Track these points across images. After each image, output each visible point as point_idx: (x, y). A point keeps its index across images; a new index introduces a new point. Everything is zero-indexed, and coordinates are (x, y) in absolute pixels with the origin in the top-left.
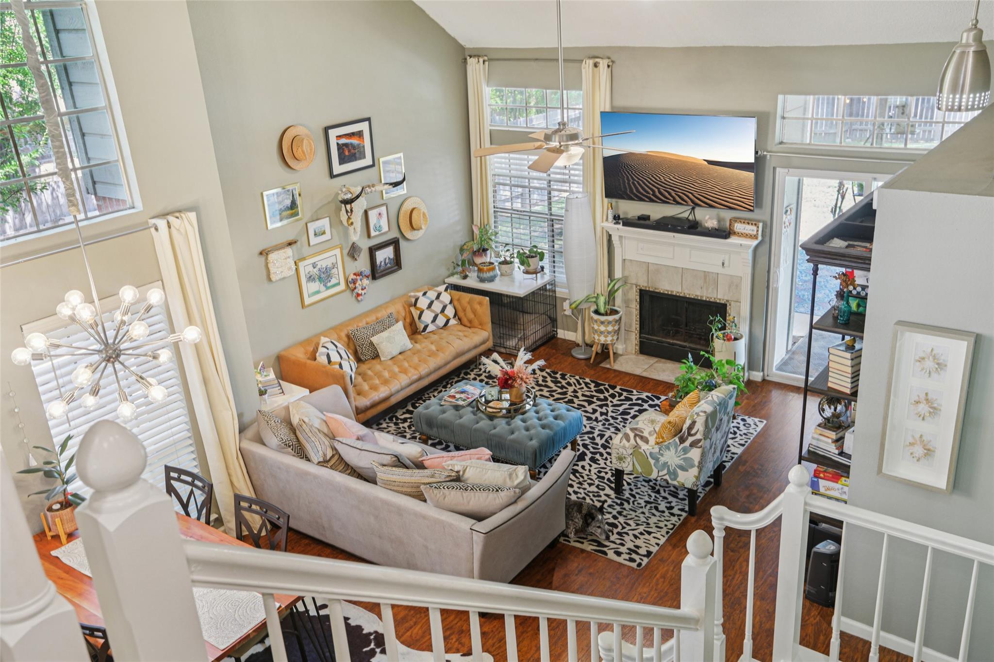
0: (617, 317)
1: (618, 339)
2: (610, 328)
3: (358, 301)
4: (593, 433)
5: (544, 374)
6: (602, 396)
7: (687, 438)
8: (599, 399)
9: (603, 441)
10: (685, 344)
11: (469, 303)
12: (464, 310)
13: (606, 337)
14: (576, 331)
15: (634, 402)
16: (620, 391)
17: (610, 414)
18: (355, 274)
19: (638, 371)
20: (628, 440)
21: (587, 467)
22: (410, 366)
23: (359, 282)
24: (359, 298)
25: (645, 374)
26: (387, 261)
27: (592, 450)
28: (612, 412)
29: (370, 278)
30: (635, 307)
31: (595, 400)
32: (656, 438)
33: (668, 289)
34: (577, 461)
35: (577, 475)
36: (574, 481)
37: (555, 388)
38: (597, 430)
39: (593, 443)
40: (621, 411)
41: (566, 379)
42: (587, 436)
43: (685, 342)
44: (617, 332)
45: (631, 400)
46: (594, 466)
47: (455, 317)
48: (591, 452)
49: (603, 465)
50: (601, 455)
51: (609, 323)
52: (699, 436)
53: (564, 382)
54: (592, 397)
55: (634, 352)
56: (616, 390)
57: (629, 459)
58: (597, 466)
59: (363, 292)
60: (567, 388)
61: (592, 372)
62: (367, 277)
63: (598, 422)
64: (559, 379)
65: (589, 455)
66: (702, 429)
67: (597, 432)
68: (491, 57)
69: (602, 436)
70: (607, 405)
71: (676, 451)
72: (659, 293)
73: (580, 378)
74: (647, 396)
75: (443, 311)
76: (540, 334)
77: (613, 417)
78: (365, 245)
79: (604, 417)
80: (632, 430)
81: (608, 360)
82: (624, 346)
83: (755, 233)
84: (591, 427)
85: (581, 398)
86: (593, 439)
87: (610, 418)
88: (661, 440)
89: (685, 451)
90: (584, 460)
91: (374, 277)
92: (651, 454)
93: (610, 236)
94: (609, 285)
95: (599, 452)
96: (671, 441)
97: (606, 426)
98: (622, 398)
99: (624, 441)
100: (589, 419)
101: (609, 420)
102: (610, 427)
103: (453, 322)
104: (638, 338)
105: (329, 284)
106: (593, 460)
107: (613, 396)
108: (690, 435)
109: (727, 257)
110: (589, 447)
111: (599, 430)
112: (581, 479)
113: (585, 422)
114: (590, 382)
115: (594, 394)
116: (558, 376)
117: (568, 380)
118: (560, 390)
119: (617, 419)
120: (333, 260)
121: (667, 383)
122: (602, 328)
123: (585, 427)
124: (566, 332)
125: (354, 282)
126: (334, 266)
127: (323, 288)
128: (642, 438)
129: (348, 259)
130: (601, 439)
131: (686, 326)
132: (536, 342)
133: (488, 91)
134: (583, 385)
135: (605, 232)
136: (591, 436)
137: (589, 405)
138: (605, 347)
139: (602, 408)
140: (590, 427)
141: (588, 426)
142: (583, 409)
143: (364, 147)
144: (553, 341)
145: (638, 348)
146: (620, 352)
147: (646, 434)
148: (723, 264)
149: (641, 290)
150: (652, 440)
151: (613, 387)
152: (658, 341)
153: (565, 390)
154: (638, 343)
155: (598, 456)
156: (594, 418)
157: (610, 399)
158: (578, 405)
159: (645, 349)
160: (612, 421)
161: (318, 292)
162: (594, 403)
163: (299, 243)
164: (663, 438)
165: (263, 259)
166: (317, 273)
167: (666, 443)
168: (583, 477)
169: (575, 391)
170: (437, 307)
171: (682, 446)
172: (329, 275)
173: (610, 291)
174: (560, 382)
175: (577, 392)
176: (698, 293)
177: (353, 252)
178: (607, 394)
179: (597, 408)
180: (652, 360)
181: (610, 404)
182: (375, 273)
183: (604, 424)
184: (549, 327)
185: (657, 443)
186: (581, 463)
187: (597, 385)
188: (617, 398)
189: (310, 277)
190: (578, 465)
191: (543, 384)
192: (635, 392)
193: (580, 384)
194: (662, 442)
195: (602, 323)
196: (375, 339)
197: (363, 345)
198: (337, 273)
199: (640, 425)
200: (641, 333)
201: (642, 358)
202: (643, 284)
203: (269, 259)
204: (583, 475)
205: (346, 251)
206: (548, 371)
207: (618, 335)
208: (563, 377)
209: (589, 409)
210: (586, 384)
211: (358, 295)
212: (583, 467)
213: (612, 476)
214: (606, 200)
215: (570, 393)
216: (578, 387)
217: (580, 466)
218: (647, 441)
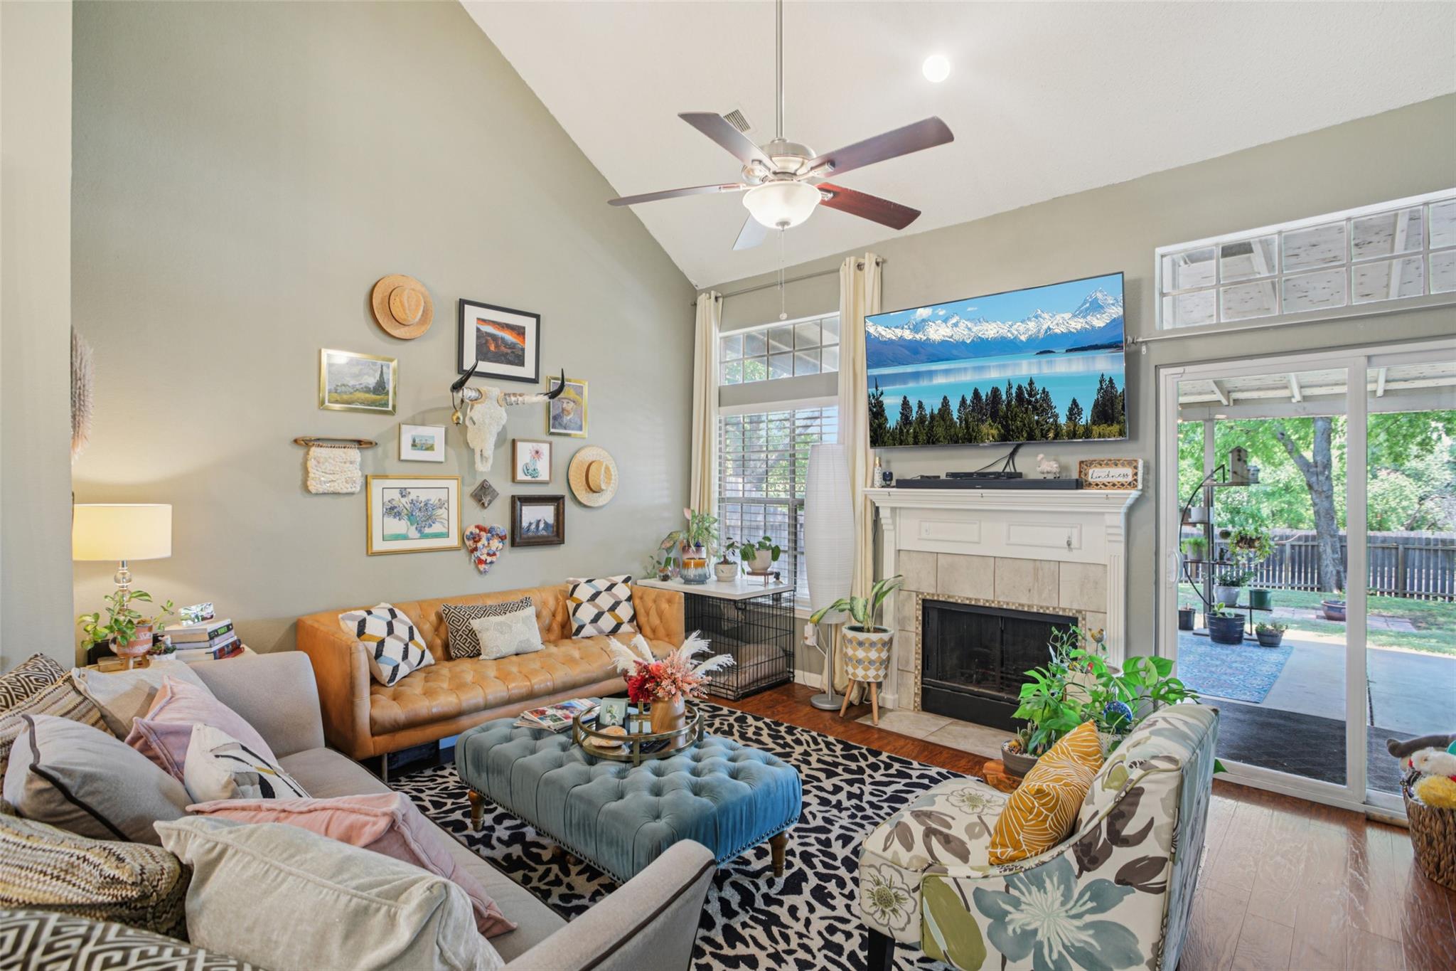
0: (885, 637)
1: (886, 676)
2: (873, 655)
3: (480, 572)
4: (829, 831)
5: (760, 724)
6: (853, 766)
7: (1106, 853)
8: (847, 770)
9: (847, 851)
10: (1000, 694)
11: (655, 601)
12: (648, 614)
13: (866, 669)
14: (821, 673)
15: (915, 780)
16: (888, 761)
17: (867, 797)
18: (477, 527)
19: (920, 734)
20: (909, 846)
21: (803, 912)
22: (520, 672)
23: (484, 541)
24: (482, 567)
25: (932, 739)
26: (542, 526)
27: (820, 869)
28: (871, 794)
29: (508, 541)
30: (914, 630)
31: (840, 770)
32: (994, 845)
33: (971, 596)
34: (781, 893)
35: (775, 930)
36: (762, 948)
37: (772, 745)
38: (837, 825)
39: (825, 853)
40: (889, 794)
41: (794, 734)
42: (814, 835)
43: (1001, 690)
44: (886, 663)
45: (910, 777)
46: (821, 910)
47: (631, 621)
48: (816, 874)
49: (841, 912)
50: (841, 883)
51: (872, 644)
52: (1152, 847)
53: (789, 739)
54: (836, 765)
55: (912, 708)
56: (880, 758)
57: (909, 905)
58: (828, 912)
59: (489, 559)
60: (793, 748)
61: (841, 729)
62: (502, 538)
63: (840, 811)
64: (783, 734)
65: (813, 881)
66: (1163, 820)
67: (836, 831)
68: (725, 294)
69: (846, 840)
70: (862, 782)
71: (1067, 896)
72: (956, 604)
73: (819, 735)
74: (939, 773)
75: (612, 609)
76: (765, 670)
77: (871, 804)
78: (505, 490)
79: (854, 802)
80: (917, 815)
81: (868, 716)
82: (897, 696)
83: (1130, 479)
84: (826, 819)
85: (815, 765)
86: (827, 843)
87: (867, 806)
88: (1010, 852)
89: (1100, 897)
90: (800, 892)
91: (513, 544)
92: (978, 893)
93: (877, 509)
94: (874, 587)
95: (836, 876)
96: (1046, 857)
97: (858, 820)
98: (892, 771)
99: (896, 845)
100: (824, 802)
101: (863, 809)
102: (864, 822)
103: (626, 628)
104: (919, 683)
105: (427, 530)
106: (820, 894)
107: (874, 767)
108: (1116, 838)
109: (1075, 532)
110: (815, 861)
111: (842, 827)
112: (782, 946)
113: (815, 807)
114: (835, 742)
115: (840, 760)
116: (782, 729)
117: (799, 736)
118: (779, 750)
119: (881, 808)
120: (442, 495)
121: (976, 756)
122: (861, 654)
123: (814, 817)
124: (806, 673)
125: (476, 539)
126: (442, 504)
127: (413, 532)
128: (947, 840)
129: (471, 504)
130: (844, 846)
131: (1002, 665)
132: (757, 680)
133: (717, 336)
134: (822, 746)
135: (869, 504)
136: (823, 837)
137: (827, 778)
138: (864, 688)
139: (852, 786)
140: (824, 819)
141: (819, 816)
142: (815, 784)
143: (523, 350)
144: (786, 686)
145: (918, 700)
146: (889, 705)
147: (957, 831)
148: (1069, 544)
149: (924, 601)
150: (979, 849)
151: (876, 754)
152: (953, 689)
153: (788, 750)
154: (920, 692)
155: (831, 886)
156: (834, 802)
157: (868, 771)
158: (807, 776)
159: (931, 702)
160: (869, 812)
161: (405, 537)
162: (837, 774)
163: (380, 450)
164: (1016, 845)
165: (300, 452)
166: (408, 506)
167: (1027, 864)
168: (787, 939)
169: (806, 753)
170: (605, 601)
171: (1088, 877)
172: (430, 517)
173: (876, 594)
174: (783, 738)
175: (810, 755)
176: (1024, 600)
177: (482, 494)
178: (863, 764)
179: (843, 784)
180: (944, 721)
181: (868, 780)
182: (518, 538)
183: (853, 816)
184: (781, 663)
185: (998, 862)
186: (789, 900)
187: (847, 747)
188: (882, 771)
189: (392, 508)
190: (781, 903)
191: (754, 737)
192: (915, 764)
193: (816, 743)
194: (1012, 860)
195: (861, 644)
196: (476, 624)
197: (458, 631)
198: (445, 516)
199: (940, 806)
200: (923, 675)
201: (927, 716)
202: (929, 589)
203: (311, 453)
204: (789, 932)
205: (470, 489)
206: (767, 720)
207: (886, 668)
208: (790, 731)
209: (828, 784)
210: (828, 744)
211: (481, 561)
212: (793, 911)
213: (862, 947)
214: (871, 451)
215: (795, 755)
216: (813, 746)
217: (786, 906)
218: (964, 855)
